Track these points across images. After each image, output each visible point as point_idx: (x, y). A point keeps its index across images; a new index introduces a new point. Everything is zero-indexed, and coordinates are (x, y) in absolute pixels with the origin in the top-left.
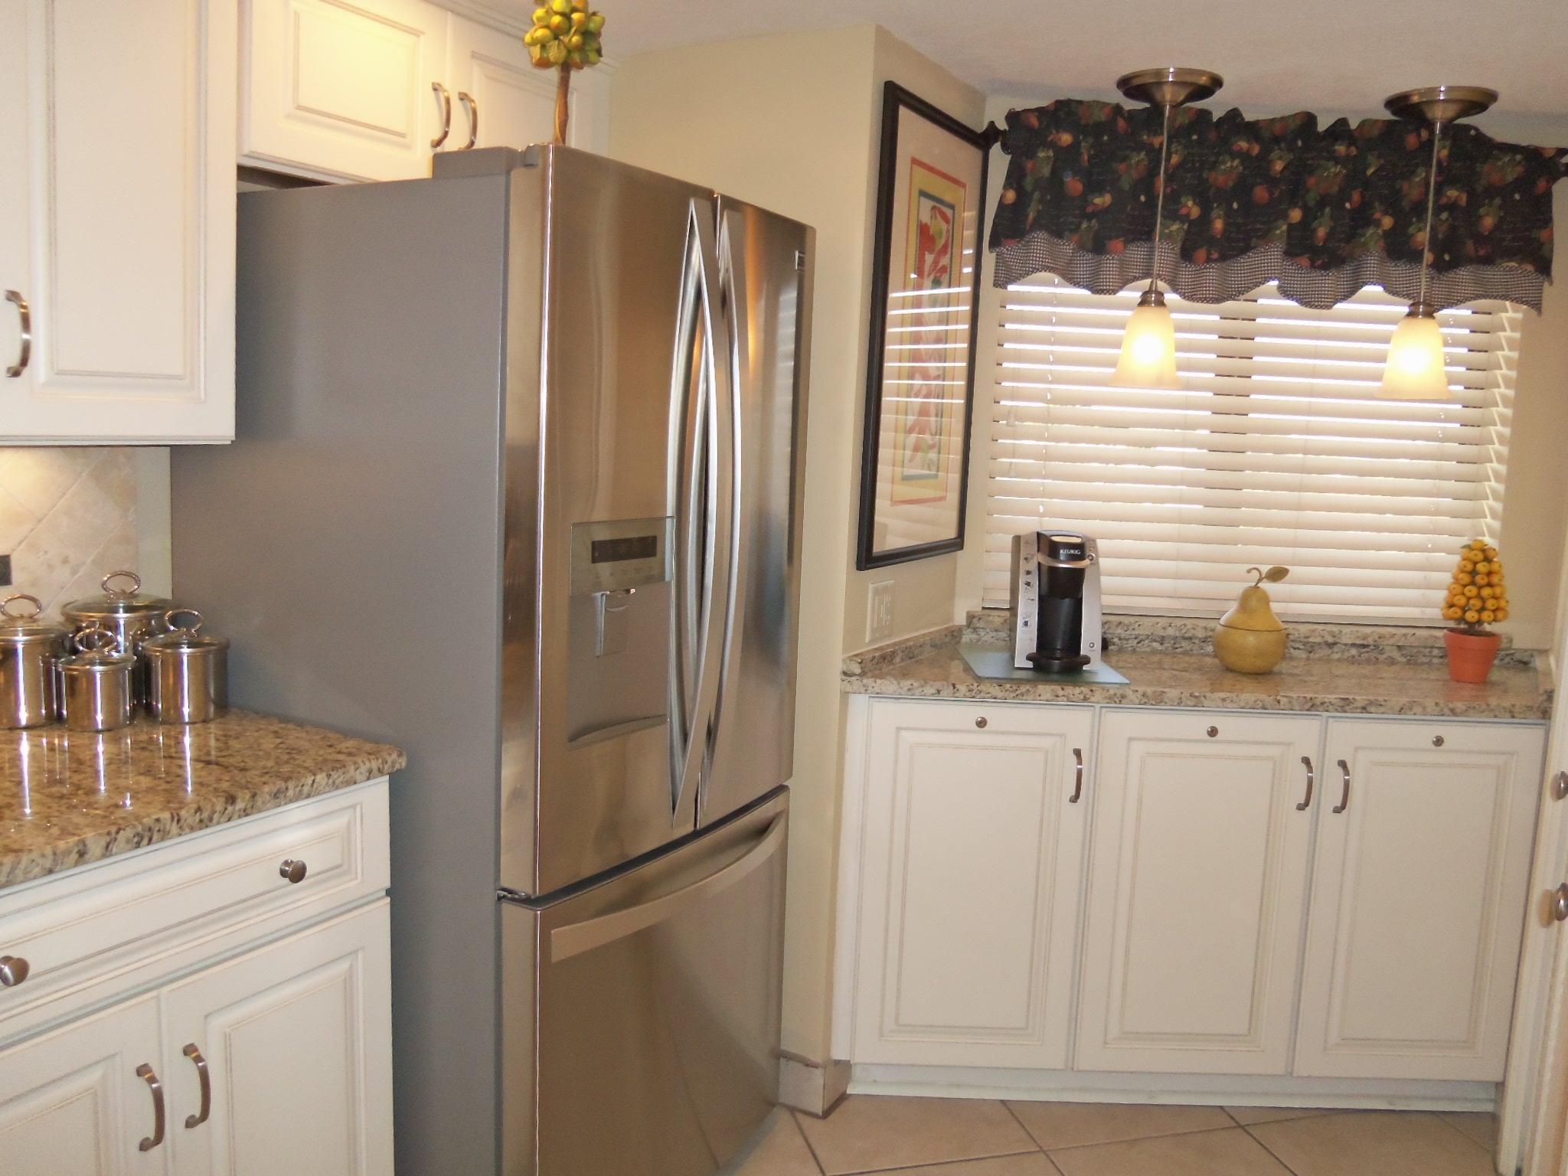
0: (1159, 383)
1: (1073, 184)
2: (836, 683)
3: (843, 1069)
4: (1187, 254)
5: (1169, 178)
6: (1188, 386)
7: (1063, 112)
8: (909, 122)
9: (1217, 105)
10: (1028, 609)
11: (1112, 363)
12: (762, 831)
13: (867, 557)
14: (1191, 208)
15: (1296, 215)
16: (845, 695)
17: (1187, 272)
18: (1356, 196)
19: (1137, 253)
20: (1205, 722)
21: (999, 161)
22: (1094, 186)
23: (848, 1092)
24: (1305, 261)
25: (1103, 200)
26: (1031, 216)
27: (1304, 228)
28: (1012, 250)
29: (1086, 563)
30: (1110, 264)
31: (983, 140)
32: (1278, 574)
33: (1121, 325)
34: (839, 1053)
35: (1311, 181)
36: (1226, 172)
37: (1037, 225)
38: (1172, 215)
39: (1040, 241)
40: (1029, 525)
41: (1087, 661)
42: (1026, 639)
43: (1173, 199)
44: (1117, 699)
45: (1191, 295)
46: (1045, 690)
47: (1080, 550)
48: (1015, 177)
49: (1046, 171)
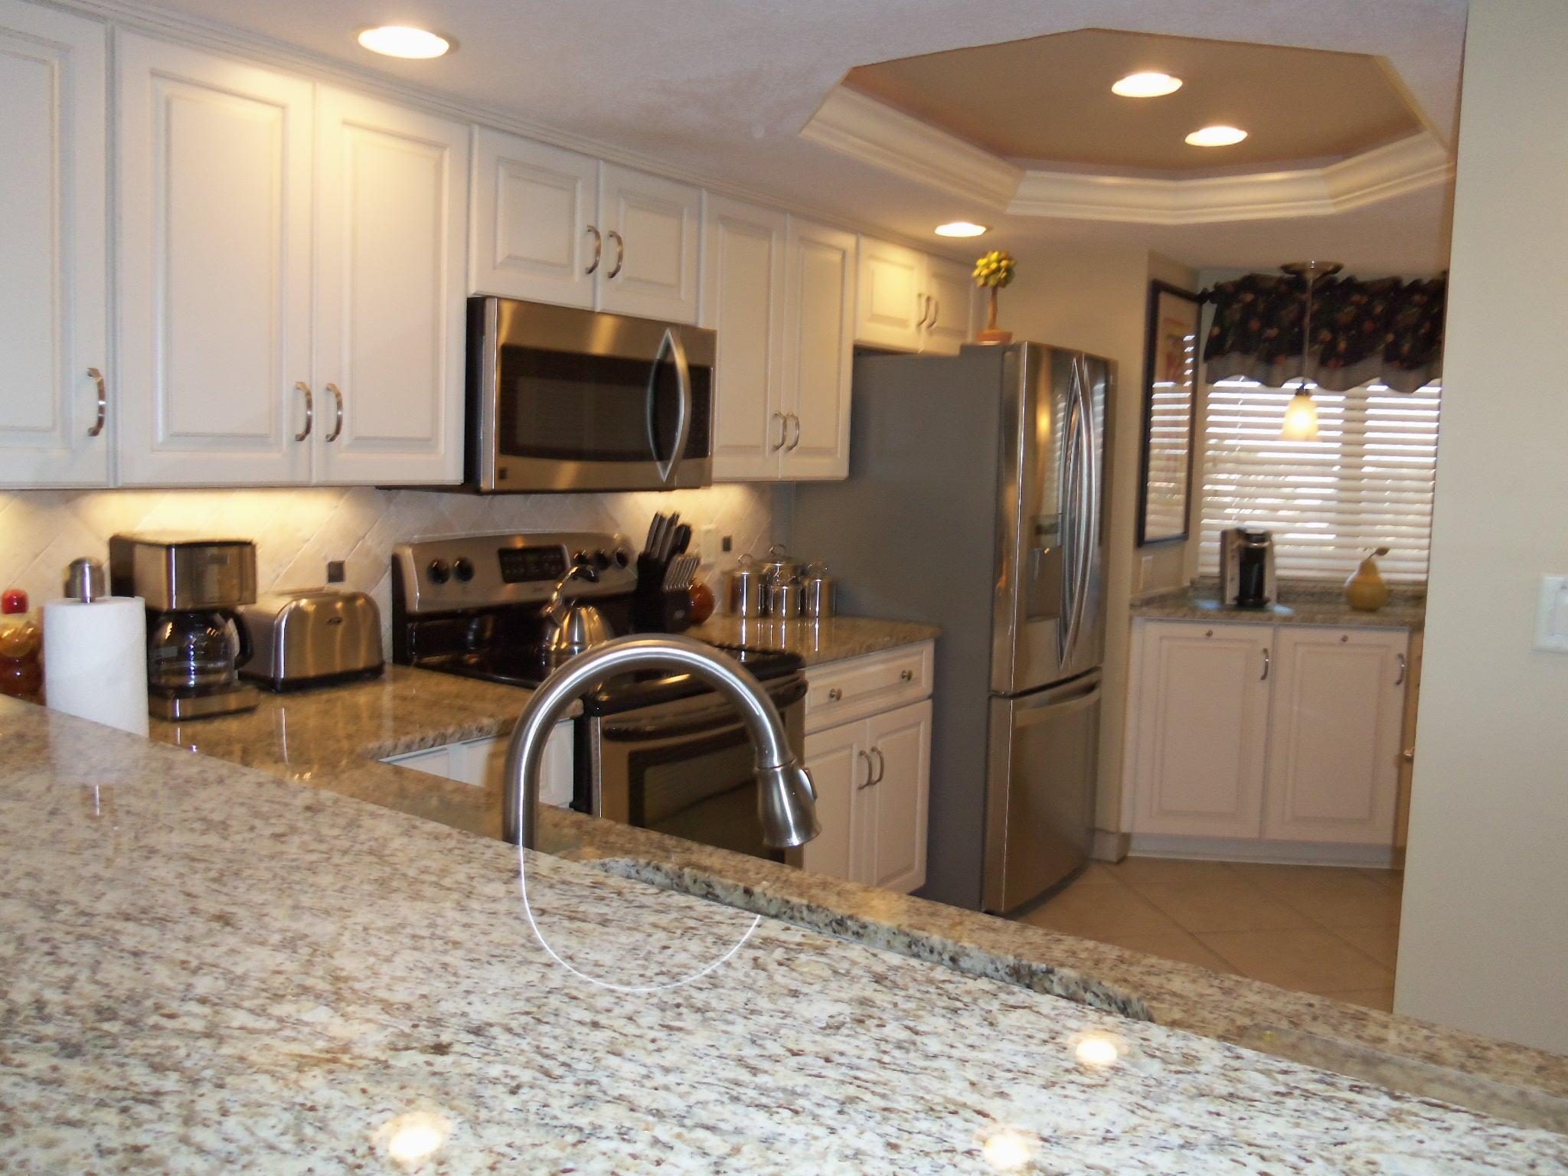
0: (1308, 439)
1: (1254, 325)
2: (1125, 611)
3: (1126, 838)
4: (1323, 362)
5: (1313, 318)
6: (1325, 440)
7: (1250, 282)
8: (1166, 302)
9: (1341, 276)
10: (1233, 571)
11: (1278, 427)
12: (1090, 688)
13: (1141, 540)
14: (1325, 335)
15: (1390, 337)
16: (1131, 619)
17: (1323, 374)
18: (1427, 325)
19: (1293, 362)
20: (1340, 634)
21: (1209, 310)
22: (1268, 323)
23: (1129, 855)
24: (1397, 363)
25: (1272, 332)
26: (1230, 342)
27: (1396, 345)
28: (1217, 363)
29: (1266, 544)
30: (1277, 371)
31: (1200, 299)
32: (1382, 551)
33: (1284, 403)
34: (1125, 828)
35: (1400, 317)
36: (1346, 314)
37: (1233, 348)
38: (1314, 340)
39: (1235, 358)
40: (1230, 524)
41: (1268, 600)
42: (1232, 591)
43: (1314, 331)
44: (1287, 621)
45: (1328, 386)
46: (1246, 615)
47: (1264, 537)
48: (1218, 320)
49: (1238, 317)
